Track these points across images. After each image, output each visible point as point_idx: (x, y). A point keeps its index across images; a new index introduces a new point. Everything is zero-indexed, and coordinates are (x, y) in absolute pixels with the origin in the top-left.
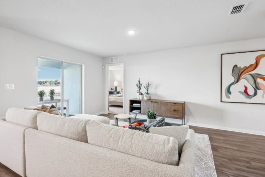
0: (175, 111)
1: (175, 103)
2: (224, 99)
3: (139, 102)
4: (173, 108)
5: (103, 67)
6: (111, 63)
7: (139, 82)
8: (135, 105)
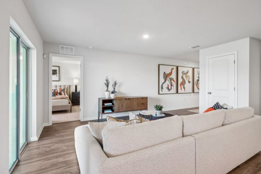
0: (143, 104)
1: (143, 98)
2: (161, 92)
3: (110, 101)
4: (141, 102)
5: (45, 56)
6: (60, 53)
7: (107, 80)
8: (106, 104)
